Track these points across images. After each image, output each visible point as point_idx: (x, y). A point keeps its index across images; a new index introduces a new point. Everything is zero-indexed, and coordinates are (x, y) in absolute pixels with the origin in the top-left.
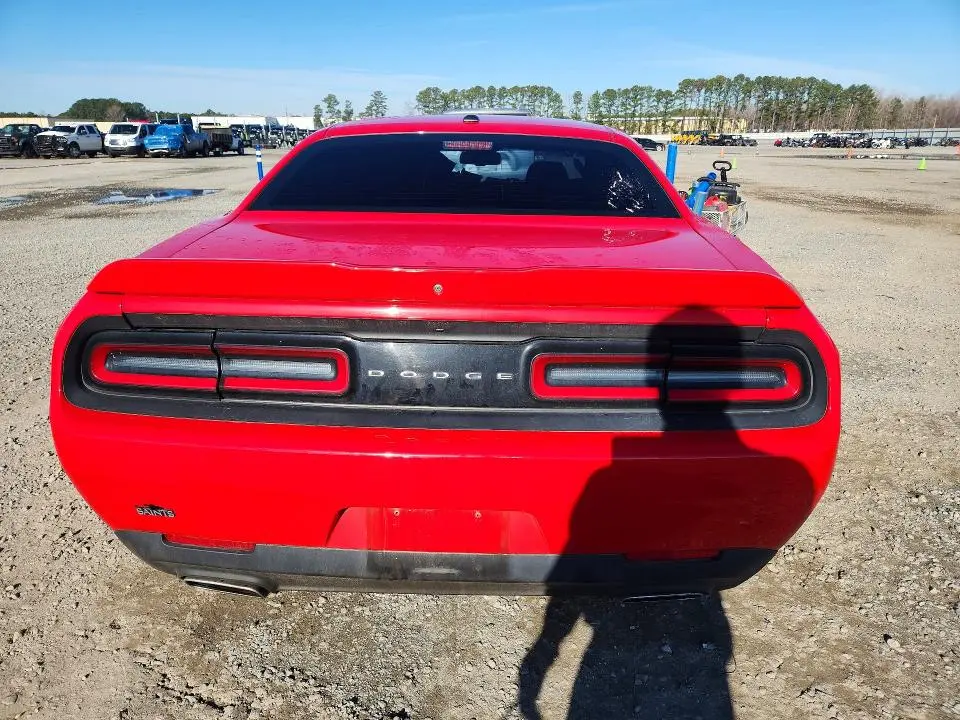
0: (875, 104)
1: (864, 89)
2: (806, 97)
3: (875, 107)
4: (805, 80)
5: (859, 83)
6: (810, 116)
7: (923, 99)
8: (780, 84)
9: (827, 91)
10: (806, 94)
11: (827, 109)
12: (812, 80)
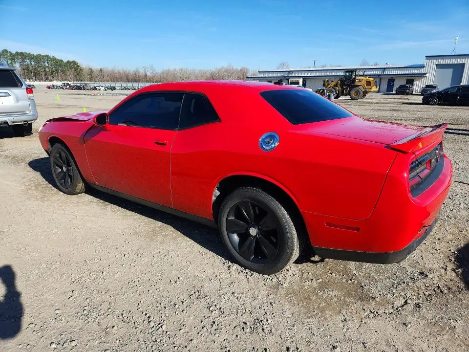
0: (81, 70)
1: (74, 62)
2: (47, 65)
3: (82, 71)
4: (43, 56)
5: (71, 60)
6: (52, 74)
7: (101, 69)
8: (31, 57)
9: (56, 62)
10: (46, 63)
11: (60, 71)
12: (47, 56)
